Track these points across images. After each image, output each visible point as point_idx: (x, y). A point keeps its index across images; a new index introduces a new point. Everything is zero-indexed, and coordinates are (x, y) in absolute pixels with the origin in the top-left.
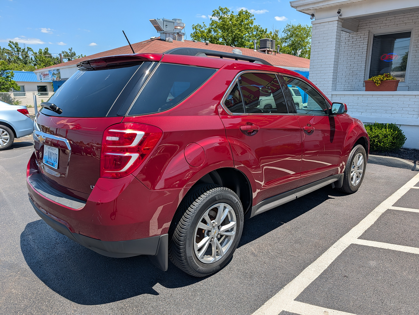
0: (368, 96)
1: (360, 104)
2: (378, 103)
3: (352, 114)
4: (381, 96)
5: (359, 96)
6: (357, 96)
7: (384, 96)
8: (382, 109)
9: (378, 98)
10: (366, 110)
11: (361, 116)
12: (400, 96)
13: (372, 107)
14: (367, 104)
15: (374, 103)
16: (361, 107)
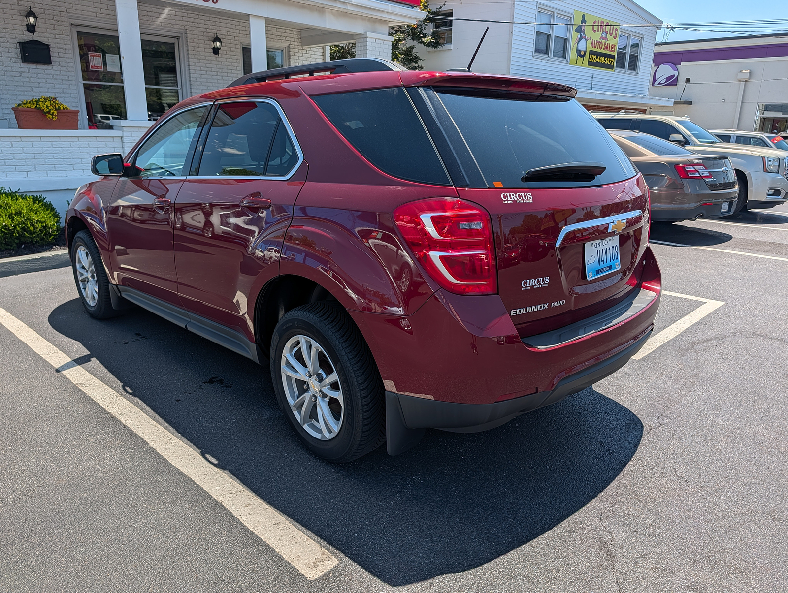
0: (32, 139)
1: (20, 155)
2: (55, 152)
3: (7, 177)
4: (58, 139)
5: (13, 140)
6: (8, 139)
7: (62, 139)
8: (65, 163)
9: (53, 143)
10: (35, 167)
11: (27, 179)
12: (89, 139)
13: (46, 160)
14: (33, 155)
15: (47, 152)
16: (22, 160)
